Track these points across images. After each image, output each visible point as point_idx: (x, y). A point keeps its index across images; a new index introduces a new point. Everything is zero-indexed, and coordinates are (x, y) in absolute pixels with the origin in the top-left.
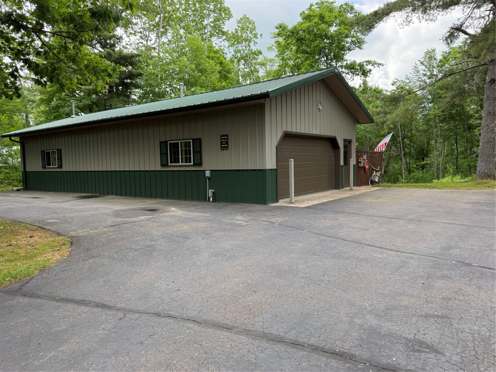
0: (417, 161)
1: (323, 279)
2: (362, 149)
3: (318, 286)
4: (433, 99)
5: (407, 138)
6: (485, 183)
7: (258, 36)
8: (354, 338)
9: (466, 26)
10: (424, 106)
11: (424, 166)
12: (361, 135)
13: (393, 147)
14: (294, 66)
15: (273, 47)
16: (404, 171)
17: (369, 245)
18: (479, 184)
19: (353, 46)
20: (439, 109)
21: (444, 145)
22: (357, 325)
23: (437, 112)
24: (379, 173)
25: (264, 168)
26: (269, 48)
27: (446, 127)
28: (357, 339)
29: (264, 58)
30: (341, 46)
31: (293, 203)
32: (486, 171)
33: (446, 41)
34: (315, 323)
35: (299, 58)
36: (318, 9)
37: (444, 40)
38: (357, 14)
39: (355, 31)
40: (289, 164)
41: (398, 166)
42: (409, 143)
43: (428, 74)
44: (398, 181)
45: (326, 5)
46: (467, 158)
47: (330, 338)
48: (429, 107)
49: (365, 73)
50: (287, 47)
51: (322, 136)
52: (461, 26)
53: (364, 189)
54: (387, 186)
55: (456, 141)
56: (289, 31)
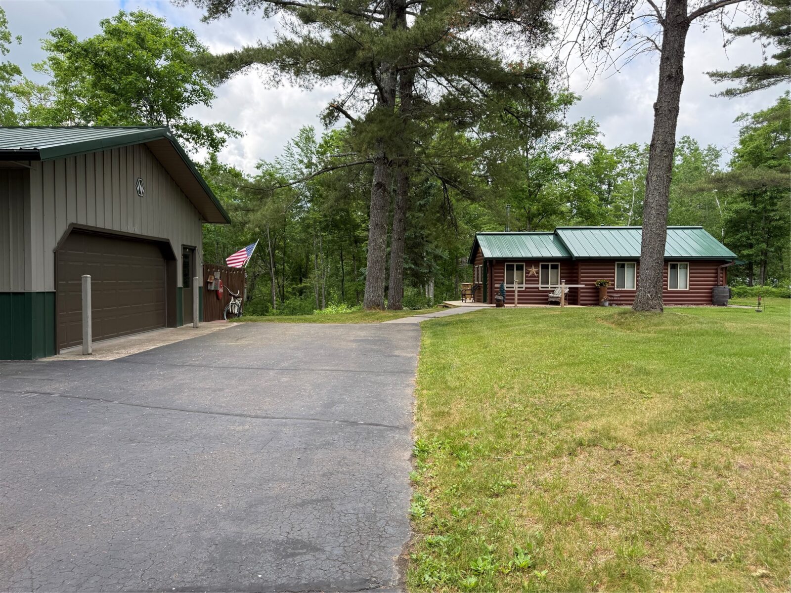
0: (294, 282)
1: (149, 479)
2: (213, 261)
3: (139, 493)
4: (313, 196)
5: (278, 249)
6: (373, 314)
7: (12, 39)
8: (201, 563)
9: (348, 106)
10: (301, 206)
11: (302, 290)
12: (210, 238)
13: (260, 262)
14: (89, 108)
15: (44, 66)
16: (275, 298)
17: (223, 414)
18: (367, 315)
19: (195, 98)
20: (320, 212)
21: (327, 262)
22: (205, 540)
23: (318, 216)
24: (239, 300)
25: (27, 290)
26: (36, 65)
27: (330, 237)
28: (205, 562)
29: (24, 82)
30: (175, 93)
31: (89, 354)
32: (374, 299)
33: (323, 121)
34: (135, 555)
35: (98, 96)
36: (133, 24)
37: (321, 119)
38: (202, 50)
39: (198, 75)
40: (81, 283)
41: (268, 290)
42: (282, 256)
43: (306, 161)
44: (267, 311)
45: (149, 21)
46: (354, 281)
47: (161, 573)
48: (307, 207)
49: (215, 145)
50: (74, 72)
51: (145, 238)
52: (343, 105)
53: (216, 326)
54: (251, 320)
55: (342, 257)
56: (79, 47)
